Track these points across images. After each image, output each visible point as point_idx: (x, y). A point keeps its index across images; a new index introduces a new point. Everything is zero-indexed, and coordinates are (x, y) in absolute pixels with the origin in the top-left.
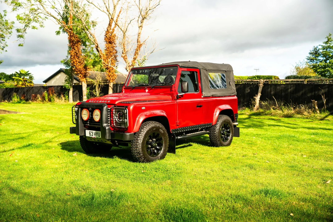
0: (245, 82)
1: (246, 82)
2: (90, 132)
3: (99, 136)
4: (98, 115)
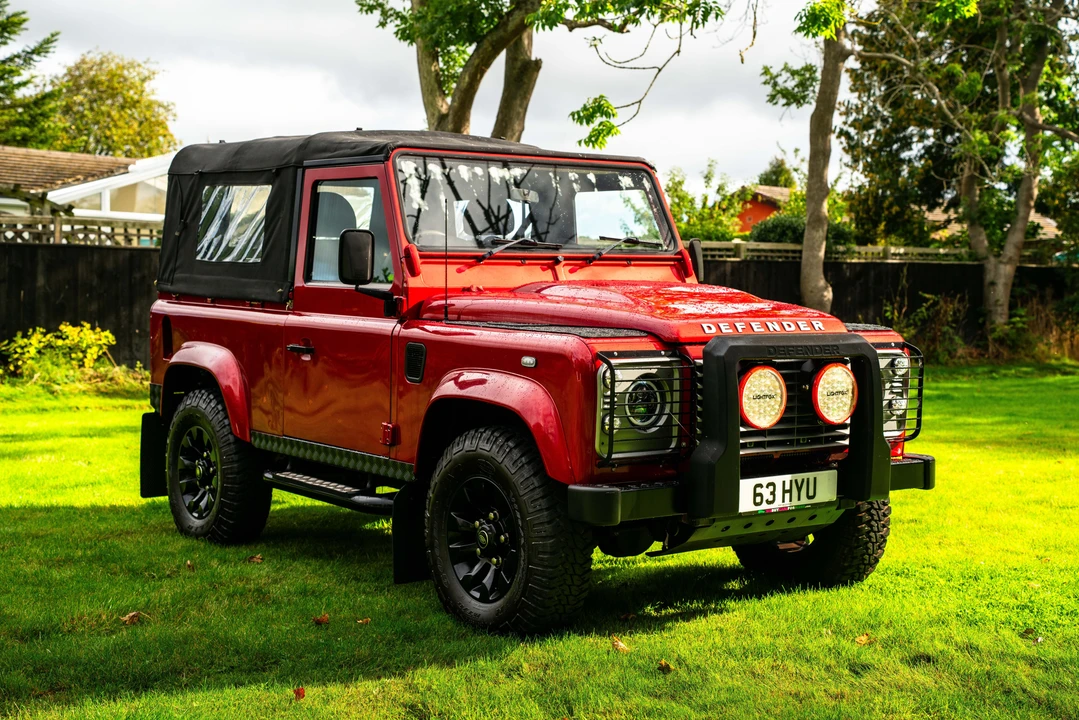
2: (760, 486)
3: (809, 497)
4: (843, 393)
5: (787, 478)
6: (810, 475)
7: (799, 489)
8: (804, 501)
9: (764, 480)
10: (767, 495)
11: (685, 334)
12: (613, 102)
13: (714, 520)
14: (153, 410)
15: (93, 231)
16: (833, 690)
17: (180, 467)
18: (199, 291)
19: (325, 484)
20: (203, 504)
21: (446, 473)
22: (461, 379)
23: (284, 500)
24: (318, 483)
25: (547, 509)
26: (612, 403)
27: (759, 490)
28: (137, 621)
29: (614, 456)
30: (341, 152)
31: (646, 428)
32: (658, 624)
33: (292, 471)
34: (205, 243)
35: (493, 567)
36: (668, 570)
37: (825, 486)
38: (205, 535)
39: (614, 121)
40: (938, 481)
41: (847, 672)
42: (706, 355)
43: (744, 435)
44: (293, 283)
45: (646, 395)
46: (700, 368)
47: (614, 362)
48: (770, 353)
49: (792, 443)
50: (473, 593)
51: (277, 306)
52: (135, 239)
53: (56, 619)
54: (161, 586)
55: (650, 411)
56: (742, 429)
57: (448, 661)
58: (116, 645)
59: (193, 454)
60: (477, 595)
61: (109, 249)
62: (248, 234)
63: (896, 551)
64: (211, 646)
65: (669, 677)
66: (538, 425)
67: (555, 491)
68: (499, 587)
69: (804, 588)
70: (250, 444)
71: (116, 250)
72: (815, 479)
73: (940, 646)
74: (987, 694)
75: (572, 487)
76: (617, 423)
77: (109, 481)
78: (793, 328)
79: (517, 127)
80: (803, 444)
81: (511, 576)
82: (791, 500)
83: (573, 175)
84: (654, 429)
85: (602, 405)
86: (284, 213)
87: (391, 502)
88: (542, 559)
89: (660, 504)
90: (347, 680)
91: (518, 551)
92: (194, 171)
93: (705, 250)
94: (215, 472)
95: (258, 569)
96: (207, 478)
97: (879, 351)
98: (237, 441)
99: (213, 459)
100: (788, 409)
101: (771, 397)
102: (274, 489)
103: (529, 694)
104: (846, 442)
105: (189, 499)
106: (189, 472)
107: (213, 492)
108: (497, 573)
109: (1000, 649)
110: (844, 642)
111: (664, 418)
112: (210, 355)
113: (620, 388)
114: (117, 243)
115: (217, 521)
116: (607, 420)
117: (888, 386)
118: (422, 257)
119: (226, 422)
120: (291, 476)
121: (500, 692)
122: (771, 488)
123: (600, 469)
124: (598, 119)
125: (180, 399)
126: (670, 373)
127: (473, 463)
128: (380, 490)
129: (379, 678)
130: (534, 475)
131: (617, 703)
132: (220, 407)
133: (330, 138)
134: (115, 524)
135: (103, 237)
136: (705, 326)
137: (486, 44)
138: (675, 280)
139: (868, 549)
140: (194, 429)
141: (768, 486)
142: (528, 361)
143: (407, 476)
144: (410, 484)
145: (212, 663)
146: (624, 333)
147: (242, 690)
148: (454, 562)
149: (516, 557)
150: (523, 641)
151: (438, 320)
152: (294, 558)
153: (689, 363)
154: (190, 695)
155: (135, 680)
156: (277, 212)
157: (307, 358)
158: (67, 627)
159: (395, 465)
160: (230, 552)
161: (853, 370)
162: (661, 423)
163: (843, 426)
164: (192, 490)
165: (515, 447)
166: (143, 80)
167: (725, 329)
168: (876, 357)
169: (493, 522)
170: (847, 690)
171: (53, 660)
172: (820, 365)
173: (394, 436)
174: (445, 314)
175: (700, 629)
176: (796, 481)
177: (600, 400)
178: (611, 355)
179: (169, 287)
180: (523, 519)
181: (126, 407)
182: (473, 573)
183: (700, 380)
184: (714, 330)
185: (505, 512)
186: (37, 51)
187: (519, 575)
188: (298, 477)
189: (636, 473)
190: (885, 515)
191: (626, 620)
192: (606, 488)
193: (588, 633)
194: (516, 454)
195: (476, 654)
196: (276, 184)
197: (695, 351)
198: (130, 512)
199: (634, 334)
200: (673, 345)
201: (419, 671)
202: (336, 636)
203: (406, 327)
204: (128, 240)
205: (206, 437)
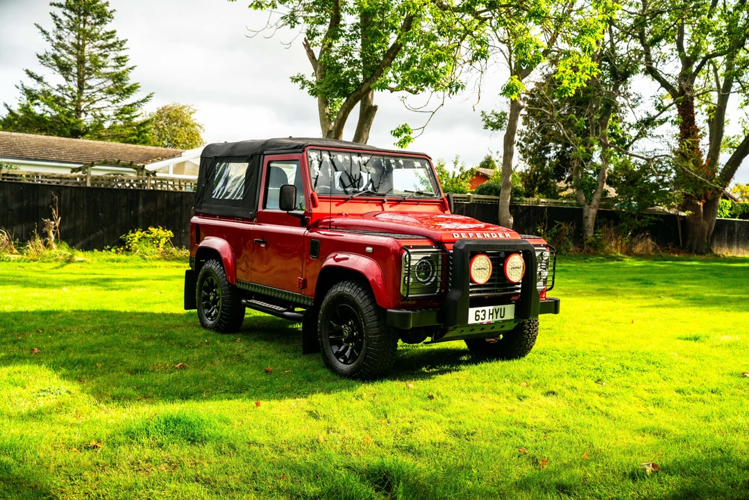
2: (479, 311)
3: (501, 317)
4: (518, 268)
5: (491, 308)
6: (502, 307)
7: (497, 313)
8: (499, 319)
9: (480, 309)
10: (482, 316)
11: (444, 238)
12: (411, 126)
13: (456, 327)
14: (190, 269)
15: (165, 184)
16: (510, 407)
17: (202, 296)
18: (213, 212)
19: (271, 306)
20: (213, 314)
21: (329, 302)
22: (336, 257)
23: (251, 313)
24: (267, 305)
25: (377, 321)
26: (409, 270)
28: (183, 367)
29: (409, 296)
30: (282, 148)
31: (425, 283)
32: (427, 376)
33: (255, 299)
34: (217, 190)
35: (350, 348)
36: (433, 350)
37: (509, 312)
38: (214, 328)
39: (412, 136)
40: (561, 310)
41: (516, 399)
42: (454, 248)
43: (472, 287)
44: (257, 210)
45: (425, 267)
46: (451, 254)
47: (410, 250)
48: (485, 248)
49: (494, 291)
50: (340, 359)
51: (250, 220)
52: (184, 187)
53: (146, 365)
54: (193, 352)
55: (427, 275)
56: (471, 284)
57: (328, 391)
58: (173, 378)
59: (209, 290)
60: (342, 361)
61: (172, 192)
62: (237, 186)
63: (540, 343)
64: (216, 381)
65: (433, 400)
66: (373, 280)
67: (381, 312)
68: (353, 357)
69: (497, 360)
70: (235, 286)
71: (175, 193)
72: (504, 308)
73: (559, 387)
74: (579, 409)
75: (388, 310)
76: (411, 280)
77: (170, 301)
78: (496, 236)
79: (365, 137)
80: (500, 292)
81: (359, 352)
82: (493, 318)
83: (392, 161)
84: (429, 283)
85: (404, 271)
86: (254, 176)
87: (302, 315)
88: (374, 344)
89: (431, 320)
90: (280, 398)
91: (362, 341)
92: (212, 156)
93: (454, 198)
94: (219, 298)
95: (239, 345)
96: (215, 302)
97: (535, 248)
98: (229, 284)
99: (218, 293)
100: (492, 275)
101: (485, 269)
102: (246, 308)
103: (367, 408)
104: (519, 291)
105: (206, 311)
106: (207, 298)
107: (218, 308)
108: (352, 350)
109: (586, 388)
110: (515, 385)
111: (434, 278)
112: (217, 243)
113: (413, 263)
114: (175, 189)
115: (219, 322)
116: (406, 279)
117: (539, 265)
118: (319, 198)
119: (224, 275)
120: (254, 301)
121: (353, 406)
122: (484, 312)
123: (403, 302)
124: (404, 135)
125: (203, 264)
126: (437, 256)
127: (341, 298)
128: (296, 309)
129: (295, 398)
130: (371, 304)
131: (408, 413)
132: (222, 268)
133: (276, 141)
134: (172, 322)
135: (169, 186)
136: (454, 234)
137: (351, 98)
138: (440, 212)
139: (527, 342)
140: (209, 278)
141: (482, 311)
142: (369, 249)
143: (310, 303)
144: (311, 306)
145: (217, 388)
146: (415, 237)
147: (231, 401)
148: (332, 345)
149: (362, 342)
150: (363, 383)
151: (326, 229)
152: (255, 340)
153: (446, 252)
154: (207, 403)
155: (182, 394)
156: (251, 175)
157: (263, 245)
158: (151, 369)
159: (304, 298)
160: (226, 337)
161: (524, 257)
162: (432, 280)
163: (518, 284)
164: (208, 307)
165: (362, 291)
166: (190, 114)
167: (464, 236)
168: (534, 251)
169: (351, 326)
170: (516, 407)
171: (145, 384)
172: (508, 254)
173: (304, 284)
174: (330, 226)
175: (448, 378)
176: (495, 309)
177: (403, 269)
178: (409, 247)
179: (198, 210)
180: (365, 325)
181: (178, 267)
182: (340, 350)
183: (451, 260)
184: (458, 236)
185: (357, 321)
186: (144, 101)
187: (363, 352)
188: (258, 302)
189: (419, 304)
190: (536, 326)
191: (413, 374)
192: (405, 311)
193: (395, 380)
194: (362, 294)
195: (341, 388)
196: (251, 162)
197: (449, 246)
198: (180, 316)
199: (420, 237)
200: (439, 243)
201: (314, 396)
202: (275, 378)
203: (310, 232)
204: (181, 188)
205: (215, 282)
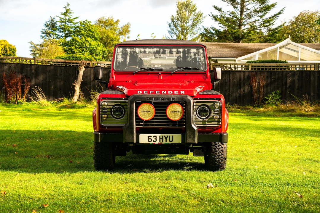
0: (54, 62)
1: (57, 63)
2: (151, 137)
3: (170, 141)
4: (177, 112)
5: (161, 135)
6: (171, 135)
7: (166, 139)
8: (168, 142)
9: (152, 135)
10: (153, 139)
11: (130, 94)
27: (150, 138)
29: (106, 125)
31: (119, 118)
37: (177, 138)
45: (119, 109)
47: (106, 100)
52: (237, 68)
72: (172, 136)
78: (172, 93)
80: (170, 126)
82: (163, 141)
84: (121, 119)
101: (148, 112)
114: (232, 69)
116: (103, 115)
117: (212, 111)
122: (155, 137)
136: (138, 92)
141: (153, 137)
161: (182, 106)
162: (123, 117)
176: (165, 136)
178: (105, 98)
184: (141, 93)
204: (235, 68)
